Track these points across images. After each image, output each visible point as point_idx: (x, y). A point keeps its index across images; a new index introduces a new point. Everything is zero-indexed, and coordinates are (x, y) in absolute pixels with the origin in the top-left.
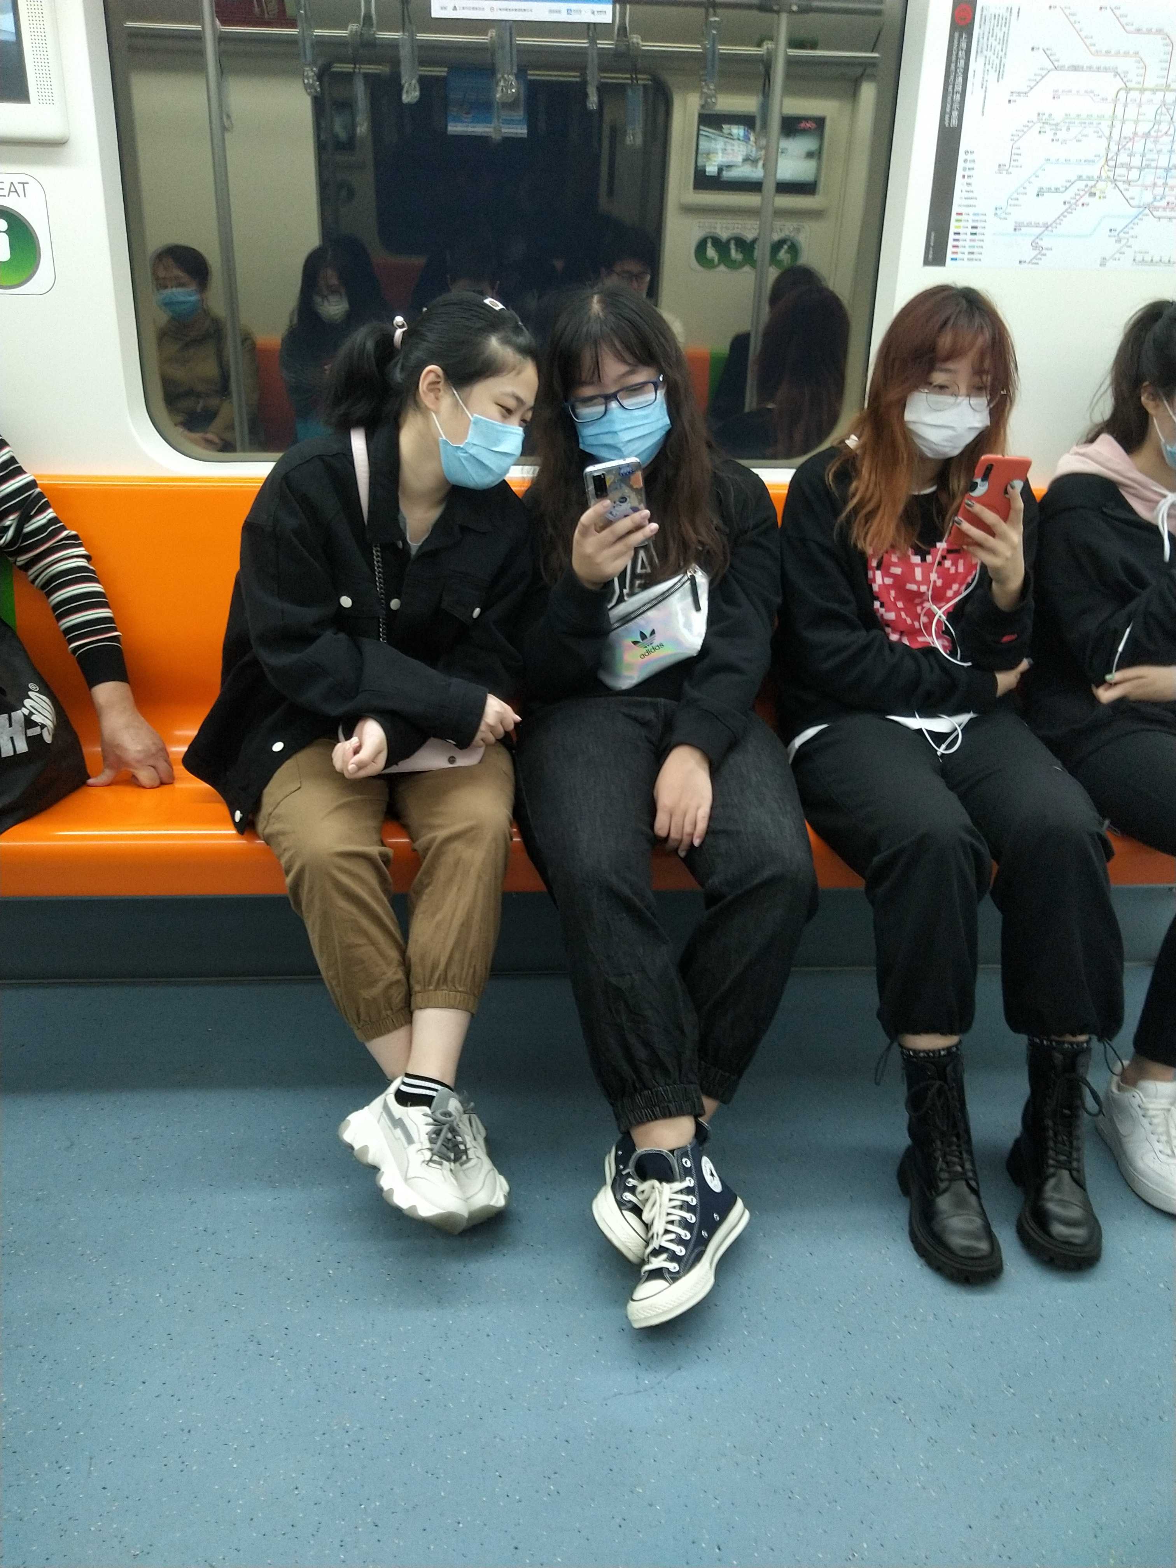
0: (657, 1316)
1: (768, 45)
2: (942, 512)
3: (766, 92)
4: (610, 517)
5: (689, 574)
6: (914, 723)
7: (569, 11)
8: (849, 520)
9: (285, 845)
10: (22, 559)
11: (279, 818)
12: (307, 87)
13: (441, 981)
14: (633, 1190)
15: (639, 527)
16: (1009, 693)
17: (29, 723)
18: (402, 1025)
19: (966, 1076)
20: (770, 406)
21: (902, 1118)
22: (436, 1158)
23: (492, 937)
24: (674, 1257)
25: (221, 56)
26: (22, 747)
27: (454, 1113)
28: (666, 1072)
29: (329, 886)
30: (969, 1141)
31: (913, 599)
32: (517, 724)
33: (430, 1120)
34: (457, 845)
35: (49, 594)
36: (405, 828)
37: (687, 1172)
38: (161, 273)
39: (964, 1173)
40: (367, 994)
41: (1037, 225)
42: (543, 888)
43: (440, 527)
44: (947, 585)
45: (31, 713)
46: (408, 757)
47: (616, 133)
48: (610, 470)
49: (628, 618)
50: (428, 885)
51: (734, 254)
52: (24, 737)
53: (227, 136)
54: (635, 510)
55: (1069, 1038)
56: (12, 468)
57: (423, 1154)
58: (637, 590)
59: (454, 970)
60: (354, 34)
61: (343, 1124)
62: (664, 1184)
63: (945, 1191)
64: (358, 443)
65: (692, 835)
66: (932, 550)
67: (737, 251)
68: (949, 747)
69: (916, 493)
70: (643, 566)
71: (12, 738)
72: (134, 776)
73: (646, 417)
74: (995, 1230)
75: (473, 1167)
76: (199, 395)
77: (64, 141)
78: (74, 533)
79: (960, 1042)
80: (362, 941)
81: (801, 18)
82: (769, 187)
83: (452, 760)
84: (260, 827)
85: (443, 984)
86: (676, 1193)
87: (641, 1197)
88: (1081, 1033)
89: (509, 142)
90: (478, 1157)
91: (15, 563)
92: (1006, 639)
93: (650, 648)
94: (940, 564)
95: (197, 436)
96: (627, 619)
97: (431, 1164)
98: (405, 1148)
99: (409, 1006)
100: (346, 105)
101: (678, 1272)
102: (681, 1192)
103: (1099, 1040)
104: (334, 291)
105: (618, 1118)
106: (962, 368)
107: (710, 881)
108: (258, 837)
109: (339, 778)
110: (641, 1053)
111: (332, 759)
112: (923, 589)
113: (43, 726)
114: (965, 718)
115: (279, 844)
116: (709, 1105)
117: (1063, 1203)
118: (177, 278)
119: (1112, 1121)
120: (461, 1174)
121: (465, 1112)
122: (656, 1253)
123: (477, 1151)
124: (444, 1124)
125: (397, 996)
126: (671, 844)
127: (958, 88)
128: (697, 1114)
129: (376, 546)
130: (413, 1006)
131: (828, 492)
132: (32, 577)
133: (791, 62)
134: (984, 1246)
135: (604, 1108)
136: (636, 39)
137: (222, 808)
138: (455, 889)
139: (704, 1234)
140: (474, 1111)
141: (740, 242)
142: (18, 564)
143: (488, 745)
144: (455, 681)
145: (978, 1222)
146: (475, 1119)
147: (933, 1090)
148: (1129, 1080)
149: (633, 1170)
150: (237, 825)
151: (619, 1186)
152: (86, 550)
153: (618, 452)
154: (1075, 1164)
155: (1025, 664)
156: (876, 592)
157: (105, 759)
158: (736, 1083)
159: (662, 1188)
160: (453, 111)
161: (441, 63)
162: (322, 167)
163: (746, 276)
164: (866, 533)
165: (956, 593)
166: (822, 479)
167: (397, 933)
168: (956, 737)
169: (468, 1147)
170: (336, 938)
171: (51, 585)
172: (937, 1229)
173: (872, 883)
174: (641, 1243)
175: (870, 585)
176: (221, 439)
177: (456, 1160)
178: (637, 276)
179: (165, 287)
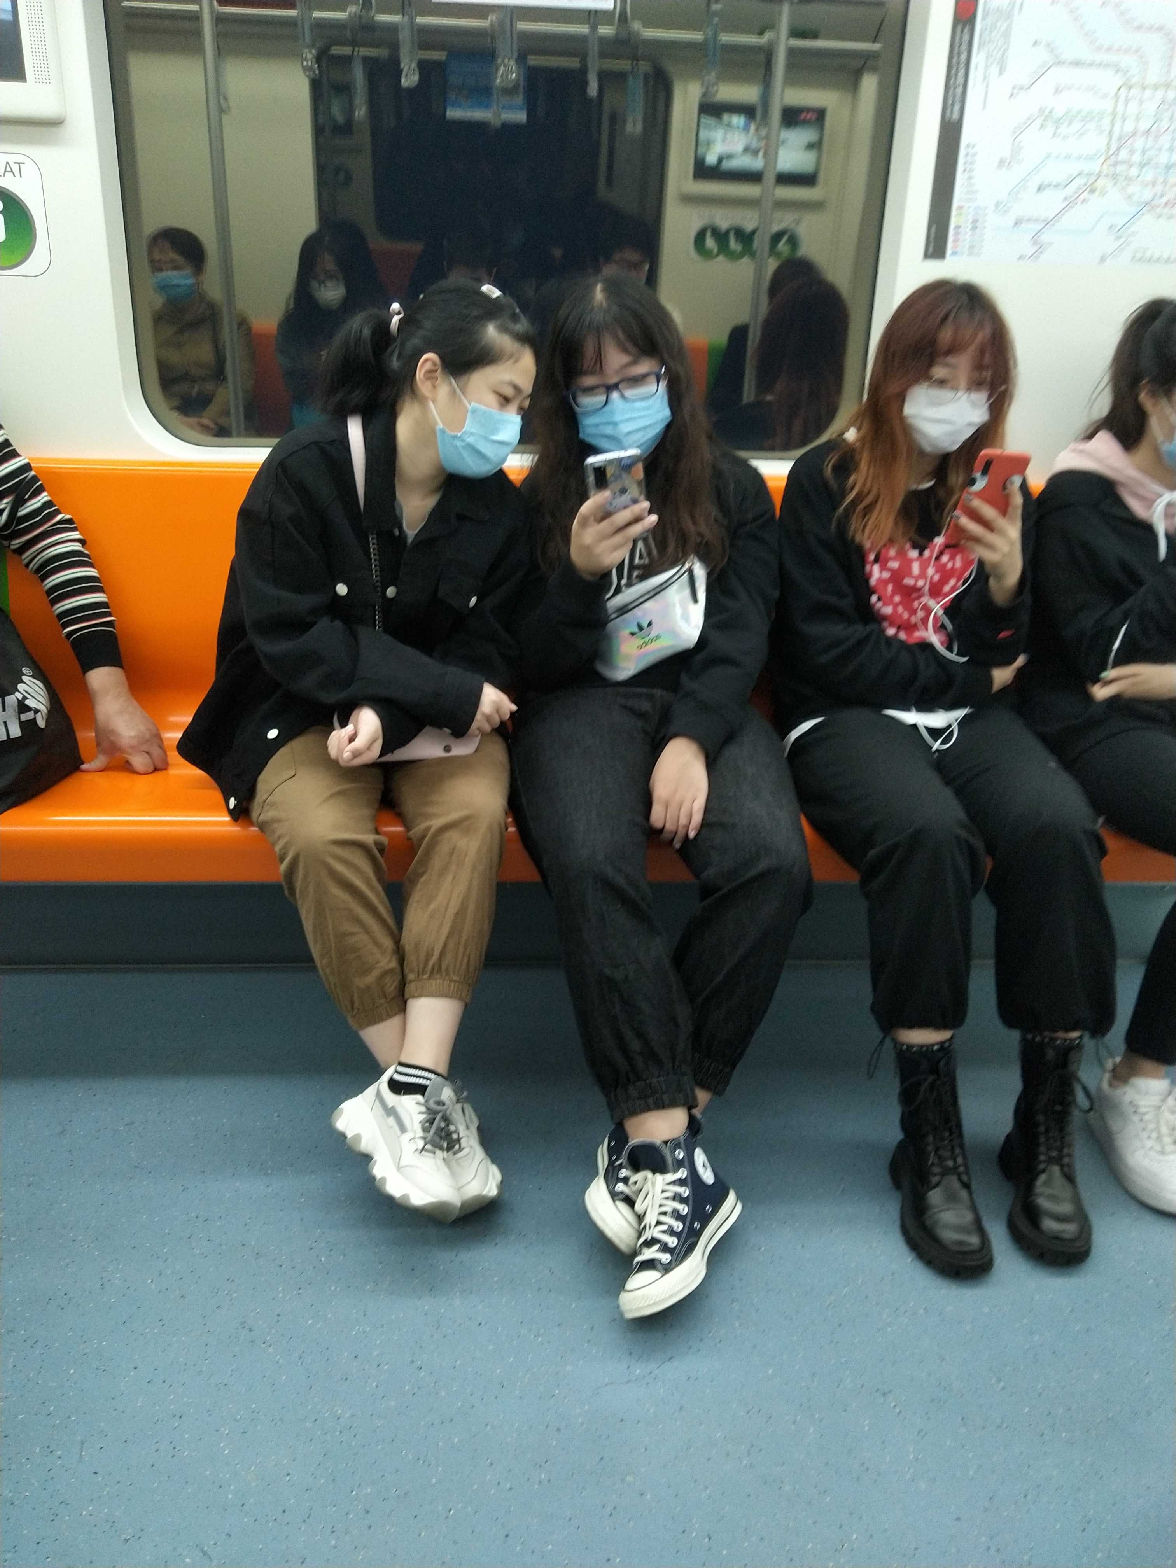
0: (649, 1306)
1: (769, 35)
2: (941, 506)
3: (767, 81)
4: (611, 509)
5: (687, 566)
6: (910, 717)
9: (277, 834)
10: (16, 543)
11: (273, 805)
12: (304, 69)
13: (435, 972)
14: (625, 1180)
15: (637, 519)
16: (1004, 691)
17: (23, 707)
18: (396, 1014)
19: (959, 1071)
20: (769, 398)
21: (894, 1113)
22: (428, 1147)
23: (486, 927)
24: (665, 1248)
25: (219, 36)
26: (16, 731)
27: (447, 1102)
28: (659, 1063)
29: (324, 873)
30: (961, 1135)
31: (910, 594)
32: (512, 714)
33: (423, 1109)
34: (453, 836)
35: (44, 578)
36: (401, 817)
37: (679, 1164)
38: (157, 257)
39: (956, 1168)
40: (362, 982)
41: (1037, 221)
42: (537, 878)
43: (437, 515)
44: (944, 581)
45: (25, 698)
46: (404, 745)
47: (616, 121)
48: (611, 462)
49: (626, 609)
50: (423, 873)
51: (734, 245)
52: (18, 721)
53: (225, 118)
54: (635, 501)
55: (1062, 1034)
56: (6, 450)
57: (415, 1142)
58: (635, 581)
59: (448, 959)
60: (352, 17)
61: (337, 1112)
62: (658, 1175)
63: (938, 1184)
64: (355, 431)
65: (687, 827)
66: (931, 544)
67: (737, 240)
68: (943, 743)
69: (914, 487)
70: (641, 557)
71: (5, 723)
72: (127, 762)
73: (648, 408)
75: (465, 1156)
76: (194, 380)
77: (59, 121)
78: (68, 517)
79: (952, 1038)
80: (356, 929)
81: (805, 8)
82: (770, 178)
83: (447, 749)
84: (254, 815)
85: (437, 973)
86: (670, 1183)
87: (635, 1188)
88: (1074, 1029)
89: (508, 128)
90: (471, 1147)
92: (1002, 635)
93: (647, 639)
94: (937, 558)
95: (192, 420)
96: (624, 610)
97: (423, 1152)
98: (399, 1137)
99: (403, 995)
100: (344, 89)
101: (670, 1263)
102: (674, 1183)
103: (1092, 1037)
104: (331, 277)
105: (612, 1109)
106: (963, 363)
107: (705, 873)
108: (252, 824)
109: (333, 765)
111: (327, 748)
112: (920, 583)
113: (37, 711)
114: (961, 713)
115: (273, 831)
116: (703, 1096)
117: (1053, 1198)
118: (173, 261)
119: (1102, 1118)
120: (454, 1163)
121: (458, 1101)
122: (649, 1244)
123: (470, 1141)
124: (438, 1113)
125: (391, 985)
126: (666, 835)
127: (960, 81)
128: (690, 1105)
129: (372, 534)
130: (406, 996)
131: (825, 484)
132: (27, 561)
133: (792, 53)
134: (974, 1240)
136: (636, 26)
138: (450, 878)
139: (696, 1225)
140: (467, 1100)
141: (740, 233)
142: (13, 547)
143: (484, 735)
144: (451, 669)
145: (969, 1217)
146: (469, 1109)
147: (925, 1086)
148: (1121, 1076)
149: (626, 1160)
150: (231, 813)
151: (611, 1177)
152: (81, 534)
153: (617, 442)
154: (1066, 1160)
155: (1021, 661)
156: (872, 586)
157: (98, 745)
159: (656, 1178)
160: (452, 96)
161: (441, 47)
162: (319, 149)
163: (745, 268)
164: (865, 526)
165: (953, 588)
166: (821, 471)
167: (390, 921)
168: (952, 732)
169: (461, 1135)
170: (330, 927)
171: (46, 569)
172: (928, 1223)
173: (868, 876)
174: (634, 1234)
175: (866, 579)
176: (216, 424)
177: (449, 1149)
178: (636, 266)
179: (161, 270)
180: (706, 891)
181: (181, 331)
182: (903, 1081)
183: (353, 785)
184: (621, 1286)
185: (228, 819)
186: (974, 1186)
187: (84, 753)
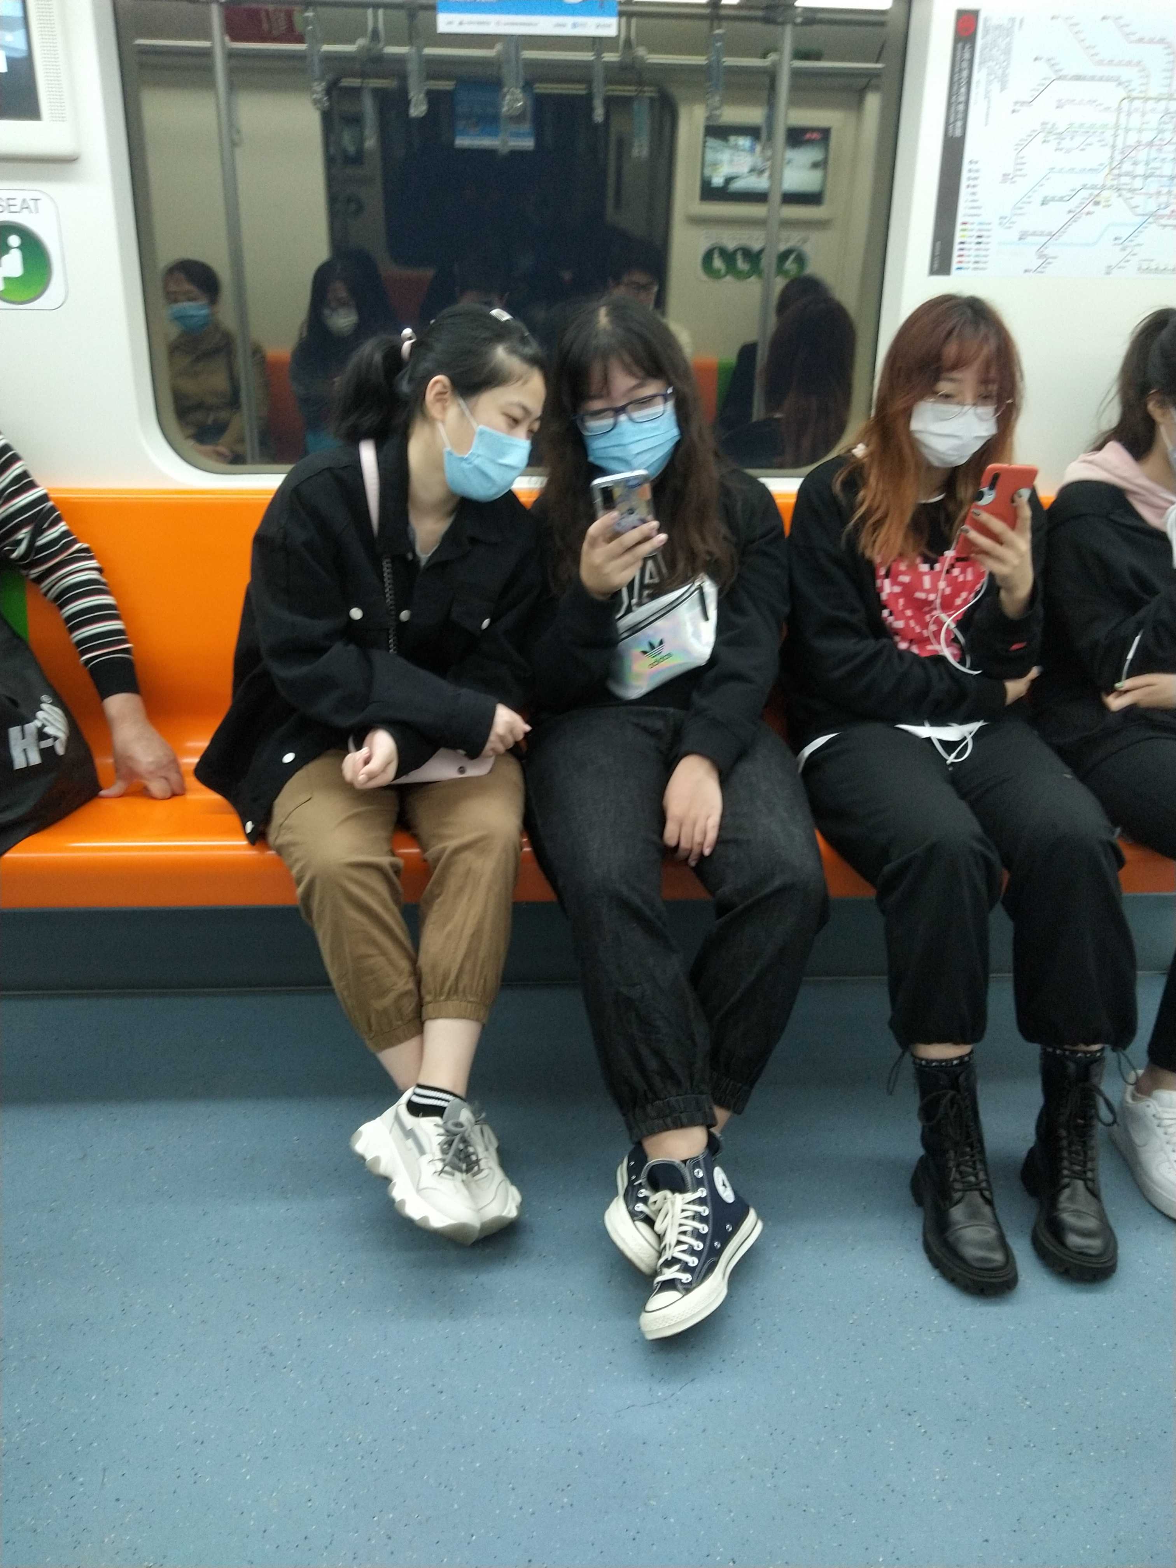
0: (670, 1326)
1: (772, 57)
2: (950, 521)
3: (771, 103)
4: (618, 528)
5: (697, 584)
6: (924, 731)
7: (575, 25)
8: (857, 529)
9: (296, 855)
10: (35, 572)
11: (290, 828)
12: (316, 102)
13: (452, 992)
14: (645, 1200)
15: (647, 539)
16: (1019, 701)
17: (42, 735)
18: (413, 1036)
19: (979, 1087)
20: (778, 415)
21: (915, 1128)
22: (447, 1168)
23: (503, 948)
24: (686, 1268)
25: (231, 72)
26: (35, 759)
27: (465, 1123)
28: (678, 1083)
29: (341, 896)
30: (982, 1150)
31: (922, 607)
32: (527, 734)
33: (442, 1131)
34: (468, 856)
35: (62, 606)
36: (416, 838)
37: (699, 1183)
38: (173, 288)
39: (978, 1183)
40: (379, 1004)
41: (1042, 234)
43: (450, 538)
44: (956, 594)
45: (44, 726)
46: (419, 767)
47: (623, 145)
48: (617, 483)
49: (636, 628)
50: (439, 895)
51: (742, 264)
52: (37, 748)
53: (237, 150)
54: (644, 521)
55: (1082, 1047)
56: (24, 481)
57: (434, 1164)
58: (645, 600)
59: (465, 980)
60: (361, 49)
61: (355, 1135)
62: (677, 1195)
63: (958, 1202)
64: (368, 454)
65: (702, 845)
66: (941, 558)
67: (744, 259)
68: (957, 756)
69: (923, 502)
70: (651, 577)
71: (25, 750)
72: (145, 787)
73: (655, 429)
74: (1011, 1241)
75: (484, 1178)
76: (210, 408)
77: (75, 158)
78: (85, 545)
79: (972, 1052)
80: (372, 951)
81: (807, 29)
82: (776, 198)
83: (462, 770)
84: (273, 836)
85: (454, 994)
86: (689, 1203)
87: (654, 1208)
88: (1095, 1043)
89: (517, 155)
90: (490, 1168)
91: (27, 576)
92: (1015, 647)
93: (658, 657)
94: (948, 572)
95: (209, 448)
96: (635, 629)
97: (442, 1175)
98: (417, 1159)
99: (420, 1017)
100: (354, 120)
101: (690, 1283)
102: (693, 1202)
103: (1113, 1050)
104: (343, 304)
105: (630, 1128)
106: (968, 378)
107: (720, 890)
108: (269, 848)
109: (348, 788)
110: (653, 1064)
111: (342, 771)
112: (932, 597)
113: (56, 738)
114: (975, 726)
115: (290, 855)
116: (722, 1115)
117: (1078, 1213)
118: (188, 292)
119: (1126, 1130)
120: (473, 1185)
121: (477, 1122)
122: (669, 1263)
123: (488, 1161)
124: (457, 1135)
125: (409, 1006)
126: (681, 854)
127: (962, 98)
128: (709, 1125)
129: (386, 558)
130: (424, 1018)
132: (45, 590)
133: (796, 74)
134: (998, 1257)
135: (615, 1118)
136: (641, 52)
137: (233, 819)
138: (465, 899)
139: (717, 1244)
140: (486, 1121)
141: (747, 253)
142: (33, 576)
143: (498, 755)
144: (464, 691)
145: (992, 1233)
146: (487, 1130)
147: (945, 1101)
148: (1143, 1089)
149: (645, 1179)
150: (248, 836)
151: (631, 1196)
152: (99, 562)
153: (628, 464)
154: (1089, 1175)
155: (1034, 672)
156: (883, 601)
157: (117, 770)
158: (748, 1093)
159: (675, 1197)
160: (461, 124)
161: (448, 77)
162: (331, 181)
163: (754, 285)
164: (874, 542)
165: (965, 601)
166: (829, 488)
167: (408, 943)
168: (966, 745)
169: (480, 1158)
170: (347, 950)
171: (63, 598)
172: (951, 1239)
173: (883, 892)
174: (654, 1254)
175: (877, 593)
176: (232, 451)
177: (468, 1171)
178: (645, 287)
179: (176, 301)
180: (722, 908)
181: (198, 359)
182: (923, 1094)
183: (370, 807)
184: (641, 1307)
185: (245, 843)
186: (997, 1202)
187: (102, 780)
